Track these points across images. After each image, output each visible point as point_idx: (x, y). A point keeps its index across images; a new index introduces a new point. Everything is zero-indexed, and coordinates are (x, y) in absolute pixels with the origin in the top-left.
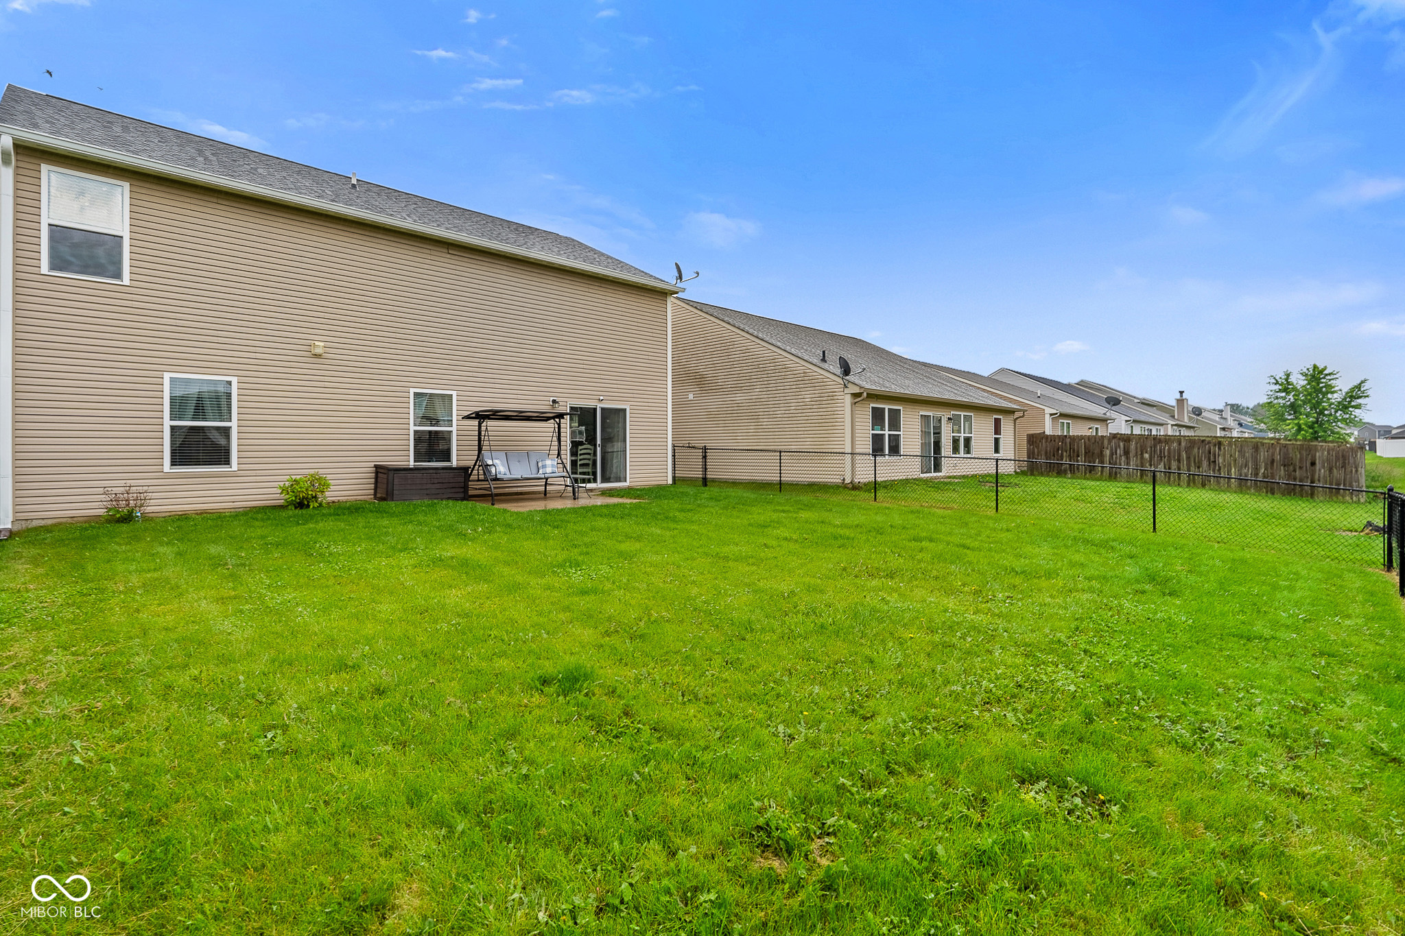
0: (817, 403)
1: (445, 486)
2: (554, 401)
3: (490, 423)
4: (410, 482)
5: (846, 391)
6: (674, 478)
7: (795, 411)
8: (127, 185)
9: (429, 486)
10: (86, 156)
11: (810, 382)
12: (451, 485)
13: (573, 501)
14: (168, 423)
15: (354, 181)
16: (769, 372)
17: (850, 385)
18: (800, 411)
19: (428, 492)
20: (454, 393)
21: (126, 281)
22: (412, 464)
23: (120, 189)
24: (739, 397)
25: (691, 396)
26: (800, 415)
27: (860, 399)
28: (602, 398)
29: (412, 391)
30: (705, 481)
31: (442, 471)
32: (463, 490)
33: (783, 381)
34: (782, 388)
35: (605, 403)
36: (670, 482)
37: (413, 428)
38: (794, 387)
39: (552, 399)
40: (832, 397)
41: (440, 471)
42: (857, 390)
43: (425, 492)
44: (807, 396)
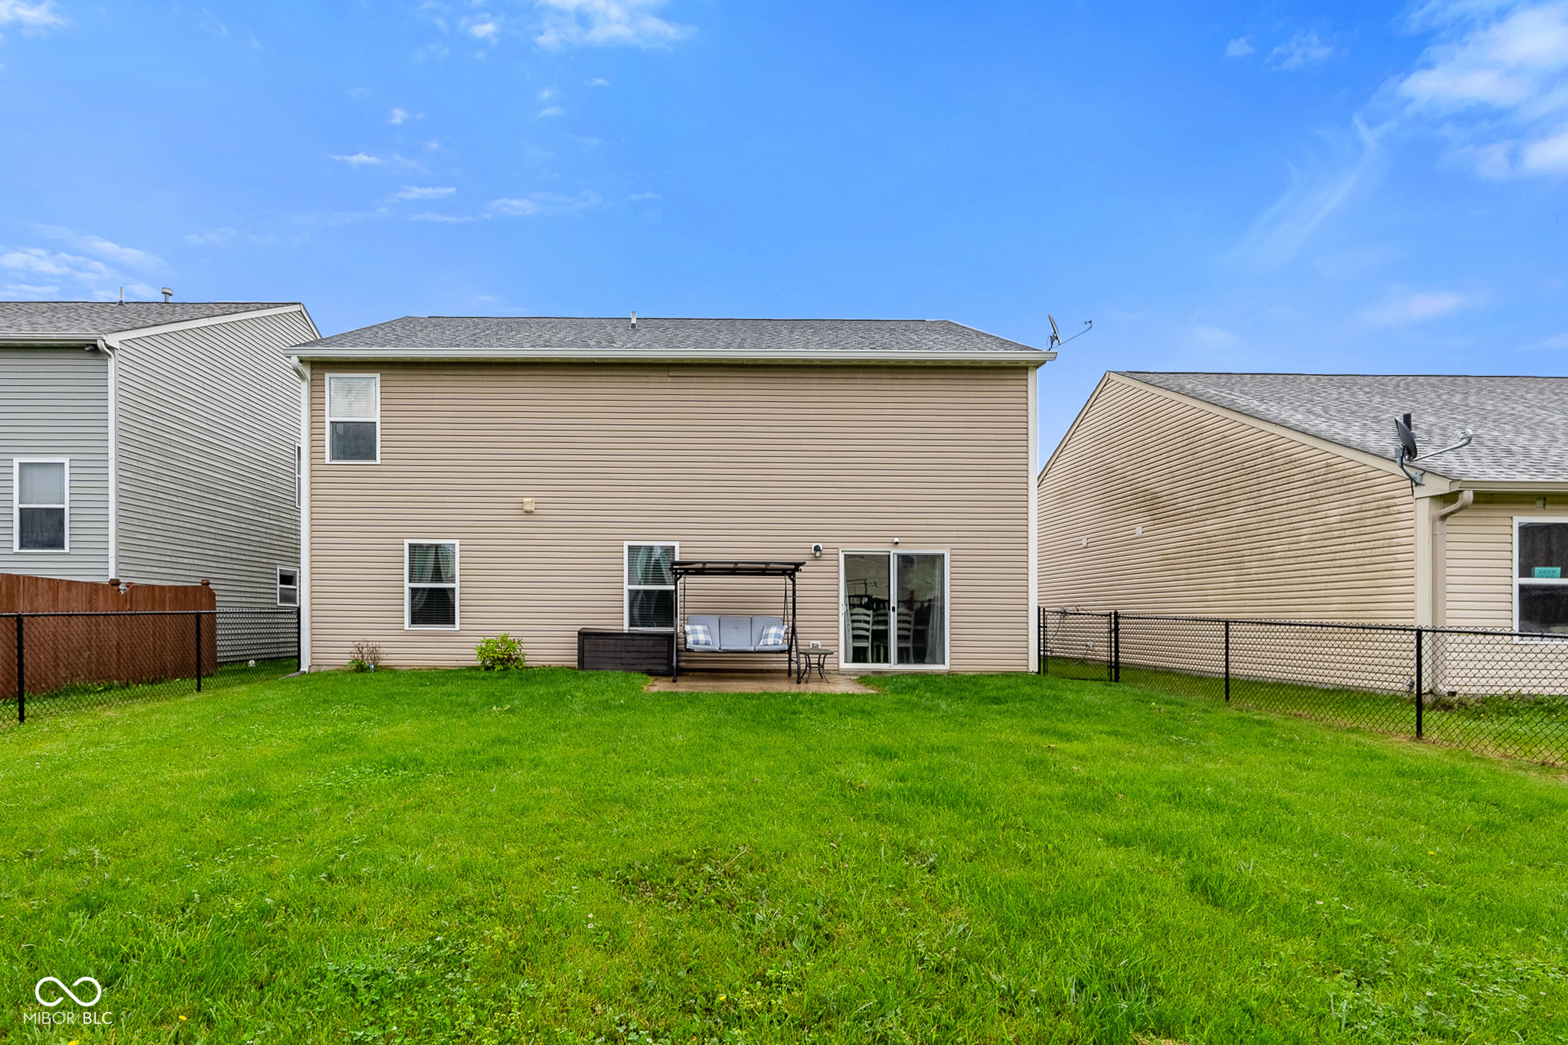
0: (1354, 524)
1: (644, 655)
2: (817, 549)
3: (690, 579)
4: (601, 648)
5: (1419, 492)
6: (1043, 660)
7: (1309, 545)
8: (378, 376)
9: (624, 655)
10: (348, 358)
11: (1339, 482)
12: (651, 655)
13: (796, 685)
14: (408, 585)
15: (634, 321)
16: (1262, 473)
17: (1428, 479)
18: (1319, 543)
19: (623, 661)
20: (677, 545)
21: (378, 461)
22: (626, 628)
23: (374, 381)
24: (1212, 525)
25: (1139, 530)
26: (1318, 551)
27: (1452, 508)
28: (896, 540)
29: (626, 544)
30: (1115, 670)
31: (638, 638)
32: (665, 661)
33: (1286, 487)
34: (1285, 500)
35: (904, 548)
36: (1033, 666)
37: (627, 587)
38: (1307, 496)
39: (814, 545)
40: (1386, 509)
41: (636, 638)
42: (1443, 487)
43: (619, 661)
44: (1334, 511)
